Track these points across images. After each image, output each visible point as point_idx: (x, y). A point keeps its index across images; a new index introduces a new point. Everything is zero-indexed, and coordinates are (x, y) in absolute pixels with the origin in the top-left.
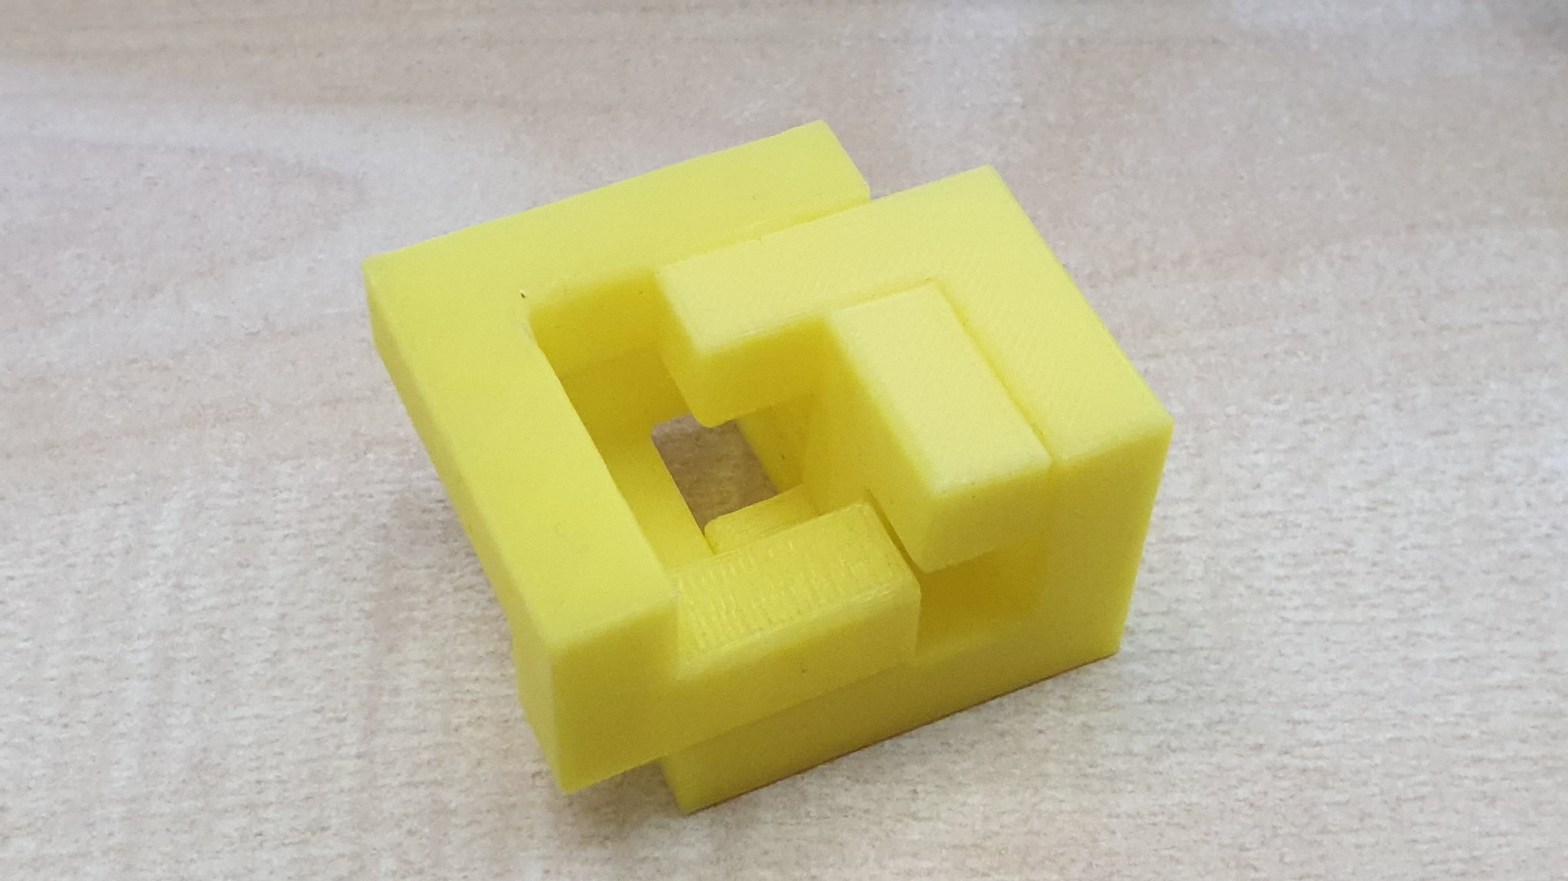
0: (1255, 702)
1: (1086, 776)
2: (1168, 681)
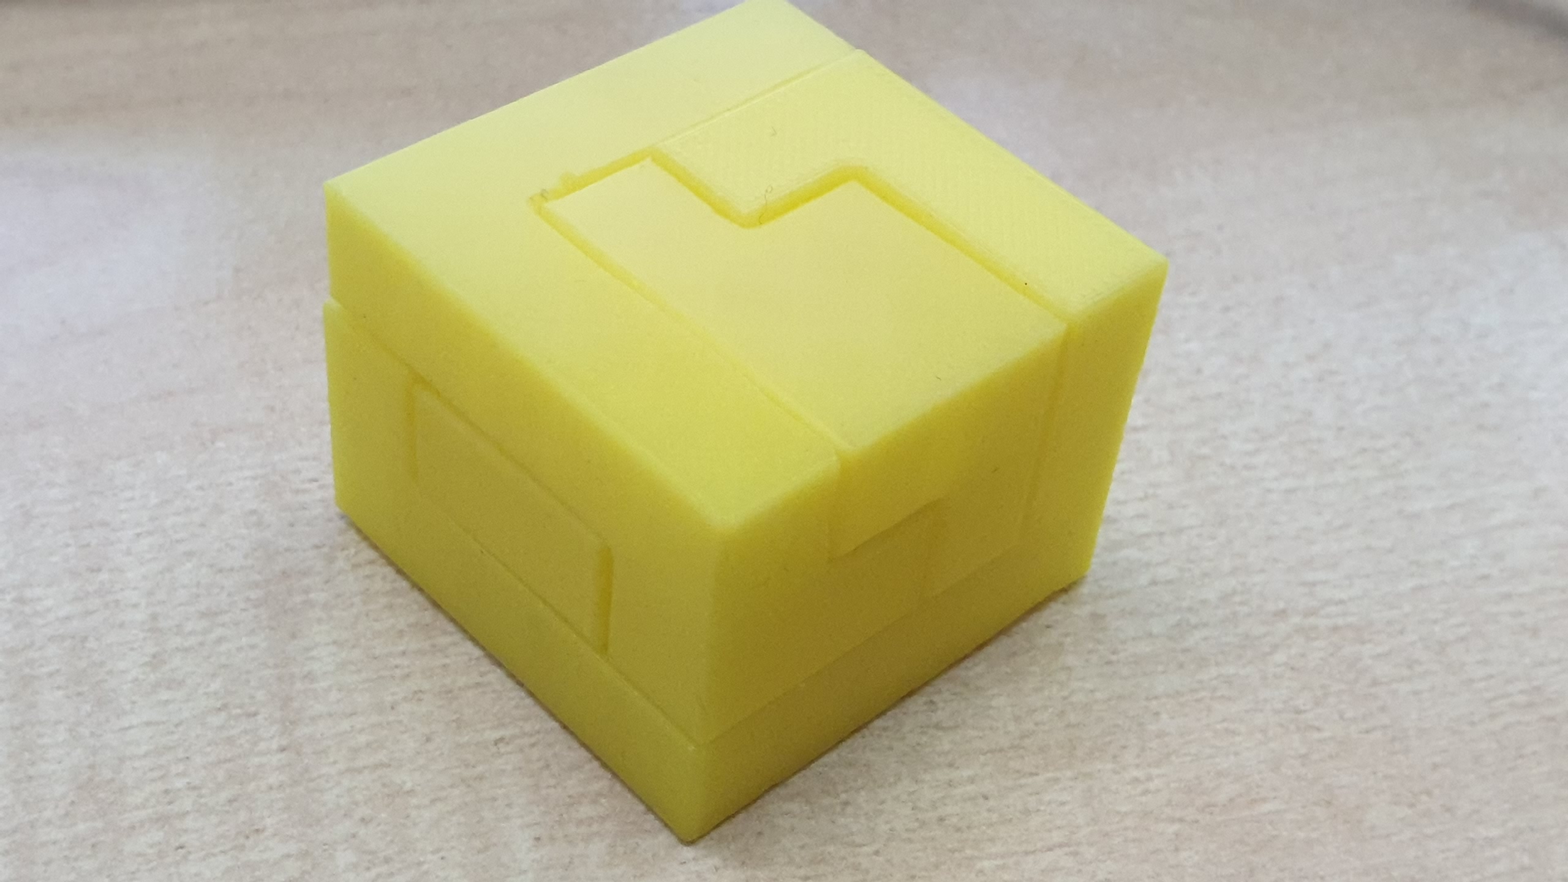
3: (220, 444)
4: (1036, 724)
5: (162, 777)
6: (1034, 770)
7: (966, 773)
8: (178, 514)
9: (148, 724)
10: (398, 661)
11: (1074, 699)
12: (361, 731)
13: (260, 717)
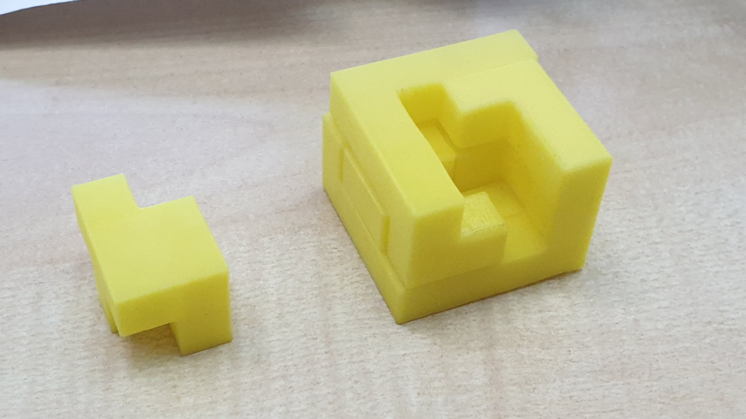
0: (703, 305)
1: (640, 339)
2: (665, 299)
3: (302, 232)
4: (610, 362)
5: (284, 360)
6: (608, 380)
7: (581, 380)
8: (286, 259)
9: (279, 340)
10: (367, 322)
11: (625, 353)
12: (354, 348)
13: (318, 340)
